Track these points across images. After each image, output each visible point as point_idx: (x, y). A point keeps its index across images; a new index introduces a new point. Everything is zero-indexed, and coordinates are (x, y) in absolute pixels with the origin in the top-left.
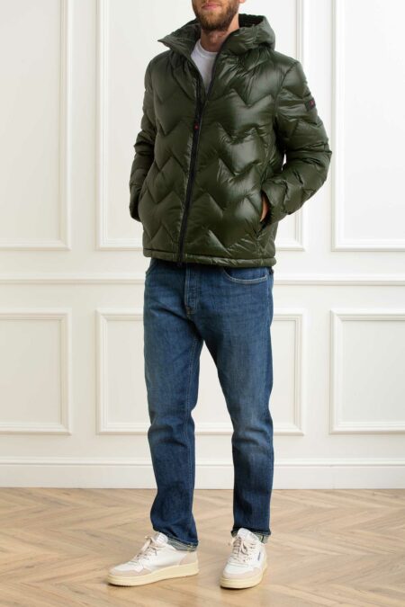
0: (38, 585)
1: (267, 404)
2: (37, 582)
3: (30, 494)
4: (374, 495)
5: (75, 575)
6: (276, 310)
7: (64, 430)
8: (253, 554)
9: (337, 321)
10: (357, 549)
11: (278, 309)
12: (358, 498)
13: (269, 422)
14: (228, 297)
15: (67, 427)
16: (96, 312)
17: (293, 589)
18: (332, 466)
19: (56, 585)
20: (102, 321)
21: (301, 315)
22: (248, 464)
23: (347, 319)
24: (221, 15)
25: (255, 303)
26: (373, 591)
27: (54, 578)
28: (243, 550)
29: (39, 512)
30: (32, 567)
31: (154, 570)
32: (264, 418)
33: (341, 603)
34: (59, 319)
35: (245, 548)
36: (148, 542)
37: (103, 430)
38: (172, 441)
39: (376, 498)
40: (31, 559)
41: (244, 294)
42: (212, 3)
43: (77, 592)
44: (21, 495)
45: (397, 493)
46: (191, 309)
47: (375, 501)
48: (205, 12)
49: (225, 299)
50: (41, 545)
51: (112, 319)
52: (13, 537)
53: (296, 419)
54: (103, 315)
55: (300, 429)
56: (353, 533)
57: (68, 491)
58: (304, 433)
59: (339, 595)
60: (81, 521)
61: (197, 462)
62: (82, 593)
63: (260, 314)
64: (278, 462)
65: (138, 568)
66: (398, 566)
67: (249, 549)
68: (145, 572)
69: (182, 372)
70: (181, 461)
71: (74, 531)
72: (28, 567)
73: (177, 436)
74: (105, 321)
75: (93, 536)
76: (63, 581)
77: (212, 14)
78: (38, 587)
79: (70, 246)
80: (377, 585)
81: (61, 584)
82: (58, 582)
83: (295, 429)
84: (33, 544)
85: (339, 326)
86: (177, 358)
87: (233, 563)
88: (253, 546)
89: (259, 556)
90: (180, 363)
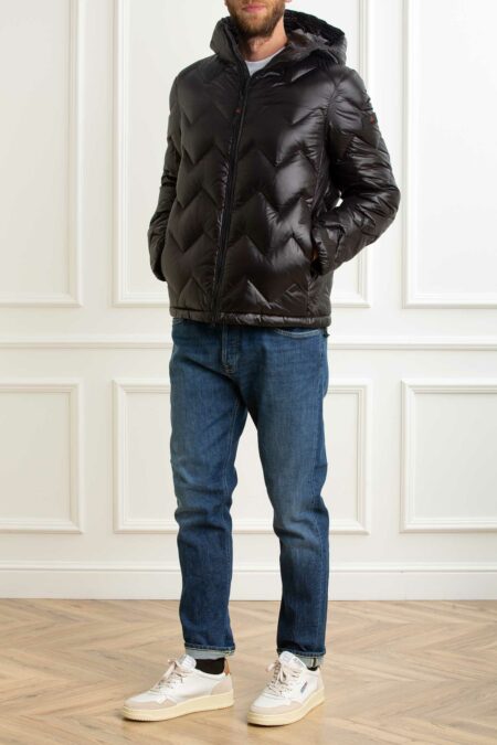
0: (42, 718)
2: (41, 715)
3: (31, 606)
4: (454, 607)
6: (332, 381)
7: (74, 528)
8: (294, 685)
9: (409, 393)
10: (434, 674)
11: (334, 380)
12: (436, 611)
15: (78, 525)
16: (113, 382)
17: (355, 723)
18: (402, 572)
19: (64, 718)
20: (121, 394)
21: (364, 387)
23: (421, 391)
24: (267, 18)
25: (304, 362)
26: (454, 725)
28: (282, 678)
29: (44, 628)
30: (35, 696)
31: (179, 701)
33: (414, 740)
34: (68, 392)
35: (284, 676)
36: (172, 667)
37: (121, 527)
39: (457, 611)
40: (33, 686)
42: (256, 4)
43: (90, 727)
44: (21, 608)
45: (483, 605)
46: (230, 367)
47: (456, 615)
48: (247, 14)
50: (46, 669)
51: (133, 391)
52: (11, 659)
53: (359, 515)
54: (122, 386)
55: (364, 525)
56: (429, 654)
57: (78, 603)
58: (369, 531)
59: (412, 730)
60: (95, 639)
61: (234, 568)
62: (95, 728)
64: (334, 565)
65: (160, 699)
66: (484, 695)
67: (288, 676)
68: (168, 704)
69: (219, 440)
71: (87, 651)
72: (30, 696)
74: (125, 394)
75: (109, 657)
76: (73, 713)
77: (255, 18)
78: (41, 721)
79: (81, 303)
80: (459, 719)
81: (72, 717)
82: (66, 714)
83: (358, 527)
84: (36, 667)
85: (411, 399)
86: (213, 424)
87: (267, 693)
88: (295, 674)
89: (304, 688)
90: (217, 430)
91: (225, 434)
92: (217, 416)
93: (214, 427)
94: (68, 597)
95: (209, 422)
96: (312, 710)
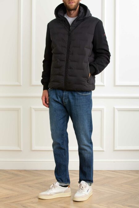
0: (10, 204)
1: (91, 137)
2: (10, 203)
3: (7, 172)
5: (23, 200)
7: (19, 149)
8: (85, 190)
10: (123, 192)
12: (124, 173)
13: (91, 143)
14: (78, 99)
15: (21, 148)
16: (31, 107)
19: (17, 204)
21: (103, 109)
22: (84, 158)
23: (120, 110)
25: (86, 102)
26: (129, 206)
27: (16, 202)
28: (82, 188)
29: (11, 178)
30: (8, 198)
31: (54, 194)
32: (90, 142)
34: (18, 110)
35: (83, 187)
36: (53, 185)
37: (33, 149)
38: (60, 148)
39: (130, 173)
40: (8, 195)
41: (83, 99)
44: (4, 172)
45: (137, 172)
46: (65, 103)
47: (129, 174)
49: (77, 100)
50: (11, 190)
51: (37, 110)
52: (1, 187)
53: (102, 146)
55: (103, 149)
56: (122, 186)
57: (20, 171)
58: (105, 150)
60: (26, 181)
62: (26, 207)
63: (88, 106)
64: (95, 160)
65: (48, 193)
66: (138, 198)
67: (84, 188)
69: (63, 124)
70: (63, 155)
71: (23, 185)
72: (7, 198)
73: (61, 146)
74: (34, 110)
75: (30, 187)
76: (19, 203)
78: (10, 205)
79: (21, 84)
80: (130, 204)
81: (18, 204)
82: (17, 203)
83: (101, 149)
84: (9, 189)
85: (117, 112)
86: (61, 119)
87: (78, 192)
88: (85, 187)
89: (88, 191)
90: (62, 121)
91: (64, 122)
92: (62, 117)
93: (61, 120)
94: (18, 169)
95: (60, 119)
96: (90, 196)
